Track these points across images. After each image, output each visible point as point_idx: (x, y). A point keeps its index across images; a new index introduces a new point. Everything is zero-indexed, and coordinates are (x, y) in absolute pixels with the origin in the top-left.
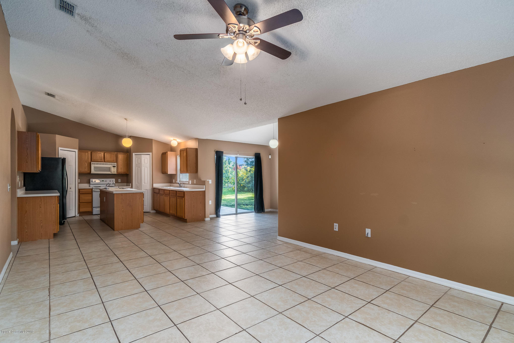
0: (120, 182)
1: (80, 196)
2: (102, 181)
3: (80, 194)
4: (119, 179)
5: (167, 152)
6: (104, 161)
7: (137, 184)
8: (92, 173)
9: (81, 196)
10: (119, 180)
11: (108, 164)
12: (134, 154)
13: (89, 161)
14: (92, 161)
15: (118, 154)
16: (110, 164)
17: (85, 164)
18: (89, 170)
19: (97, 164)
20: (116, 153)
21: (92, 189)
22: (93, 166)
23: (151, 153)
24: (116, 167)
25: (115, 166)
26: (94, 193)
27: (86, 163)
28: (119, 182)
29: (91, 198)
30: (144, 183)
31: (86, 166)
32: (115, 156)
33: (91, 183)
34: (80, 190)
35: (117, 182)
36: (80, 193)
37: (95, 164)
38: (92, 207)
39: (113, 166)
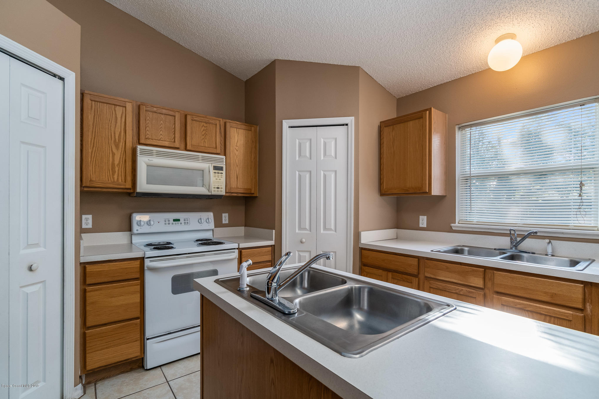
0: (227, 222)
1: (88, 294)
2: (174, 220)
3: (88, 288)
4: (224, 215)
5: (430, 110)
6: (183, 146)
7: (297, 231)
8: (139, 190)
9: (92, 296)
10: (225, 217)
11: (196, 159)
12: (286, 124)
13: (129, 144)
14: (140, 144)
15: (228, 125)
16: (204, 160)
17: (113, 154)
18: (129, 179)
19: (159, 154)
20: (222, 121)
21: (142, 260)
22: (142, 162)
23: (350, 120)
24: (224, 172)
25: (221, 169)
26: (149, 278)
27: (117, 147)
28: (224, 222)
29: (137, 298)
30: (325, 228)
31: (116, 162)
32: (221, 133)
33: (136, 228)
34: (89, 268)
35: (218, 224)
36: (88, 281)
37: (150, 153)
38: (143, 340)
39: (215, 168)
